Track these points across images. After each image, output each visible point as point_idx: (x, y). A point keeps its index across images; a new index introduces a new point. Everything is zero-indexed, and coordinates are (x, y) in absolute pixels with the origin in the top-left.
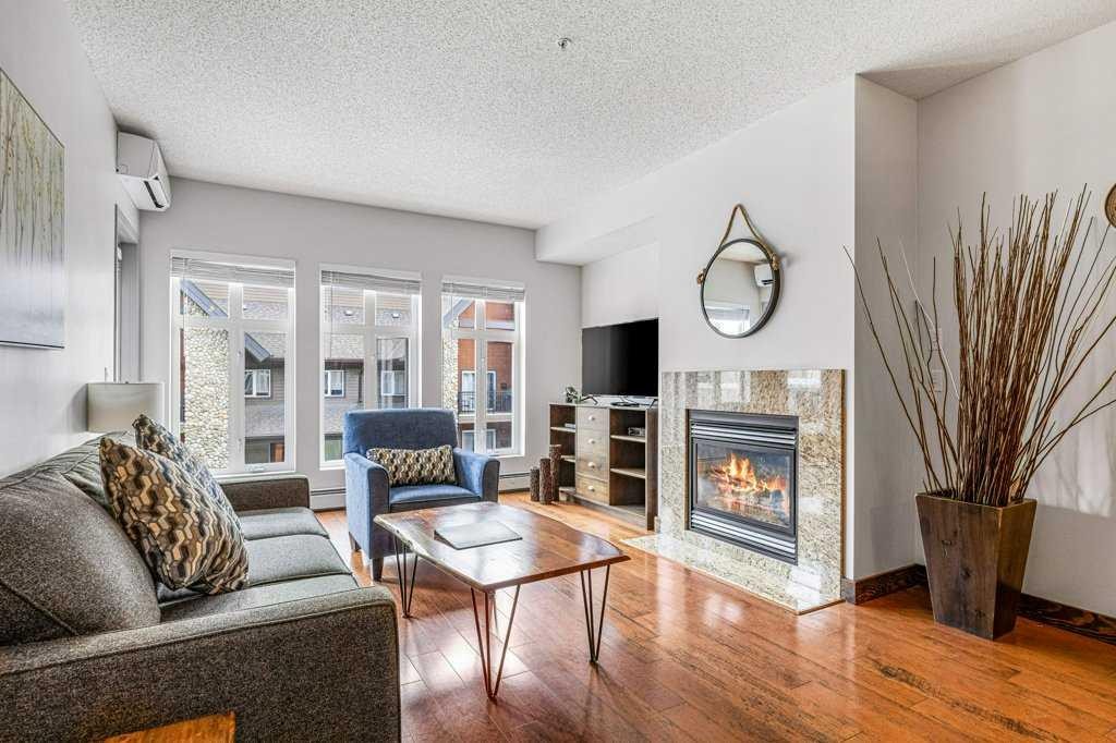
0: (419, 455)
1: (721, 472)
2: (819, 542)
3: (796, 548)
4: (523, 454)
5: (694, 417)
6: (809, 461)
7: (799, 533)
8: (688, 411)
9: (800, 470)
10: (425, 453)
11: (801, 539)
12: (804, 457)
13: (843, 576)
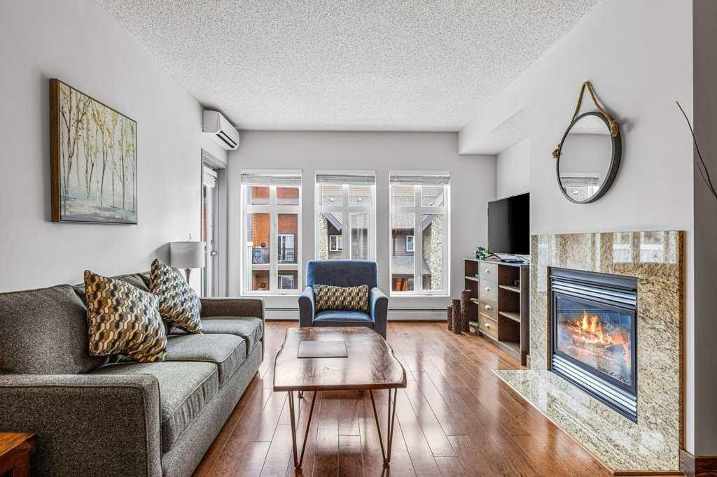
0: (344, 291)
1: (576, 326)
2: (657, 407)
3: (637, 407)
4: (449, 295)
5: (555, 274)
6: (647, 323)
7: (639, 392)
8: (549, 269)
9: (639, 330)
10: (348, 290)
11: (640, 398)
12: (642, 318)
13: (682, 446)
